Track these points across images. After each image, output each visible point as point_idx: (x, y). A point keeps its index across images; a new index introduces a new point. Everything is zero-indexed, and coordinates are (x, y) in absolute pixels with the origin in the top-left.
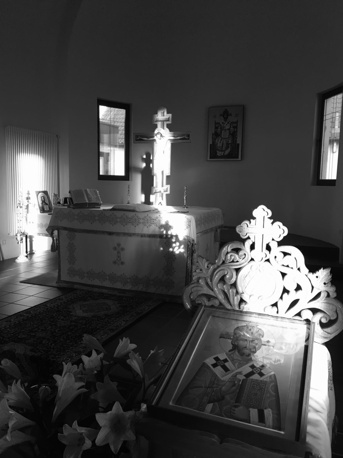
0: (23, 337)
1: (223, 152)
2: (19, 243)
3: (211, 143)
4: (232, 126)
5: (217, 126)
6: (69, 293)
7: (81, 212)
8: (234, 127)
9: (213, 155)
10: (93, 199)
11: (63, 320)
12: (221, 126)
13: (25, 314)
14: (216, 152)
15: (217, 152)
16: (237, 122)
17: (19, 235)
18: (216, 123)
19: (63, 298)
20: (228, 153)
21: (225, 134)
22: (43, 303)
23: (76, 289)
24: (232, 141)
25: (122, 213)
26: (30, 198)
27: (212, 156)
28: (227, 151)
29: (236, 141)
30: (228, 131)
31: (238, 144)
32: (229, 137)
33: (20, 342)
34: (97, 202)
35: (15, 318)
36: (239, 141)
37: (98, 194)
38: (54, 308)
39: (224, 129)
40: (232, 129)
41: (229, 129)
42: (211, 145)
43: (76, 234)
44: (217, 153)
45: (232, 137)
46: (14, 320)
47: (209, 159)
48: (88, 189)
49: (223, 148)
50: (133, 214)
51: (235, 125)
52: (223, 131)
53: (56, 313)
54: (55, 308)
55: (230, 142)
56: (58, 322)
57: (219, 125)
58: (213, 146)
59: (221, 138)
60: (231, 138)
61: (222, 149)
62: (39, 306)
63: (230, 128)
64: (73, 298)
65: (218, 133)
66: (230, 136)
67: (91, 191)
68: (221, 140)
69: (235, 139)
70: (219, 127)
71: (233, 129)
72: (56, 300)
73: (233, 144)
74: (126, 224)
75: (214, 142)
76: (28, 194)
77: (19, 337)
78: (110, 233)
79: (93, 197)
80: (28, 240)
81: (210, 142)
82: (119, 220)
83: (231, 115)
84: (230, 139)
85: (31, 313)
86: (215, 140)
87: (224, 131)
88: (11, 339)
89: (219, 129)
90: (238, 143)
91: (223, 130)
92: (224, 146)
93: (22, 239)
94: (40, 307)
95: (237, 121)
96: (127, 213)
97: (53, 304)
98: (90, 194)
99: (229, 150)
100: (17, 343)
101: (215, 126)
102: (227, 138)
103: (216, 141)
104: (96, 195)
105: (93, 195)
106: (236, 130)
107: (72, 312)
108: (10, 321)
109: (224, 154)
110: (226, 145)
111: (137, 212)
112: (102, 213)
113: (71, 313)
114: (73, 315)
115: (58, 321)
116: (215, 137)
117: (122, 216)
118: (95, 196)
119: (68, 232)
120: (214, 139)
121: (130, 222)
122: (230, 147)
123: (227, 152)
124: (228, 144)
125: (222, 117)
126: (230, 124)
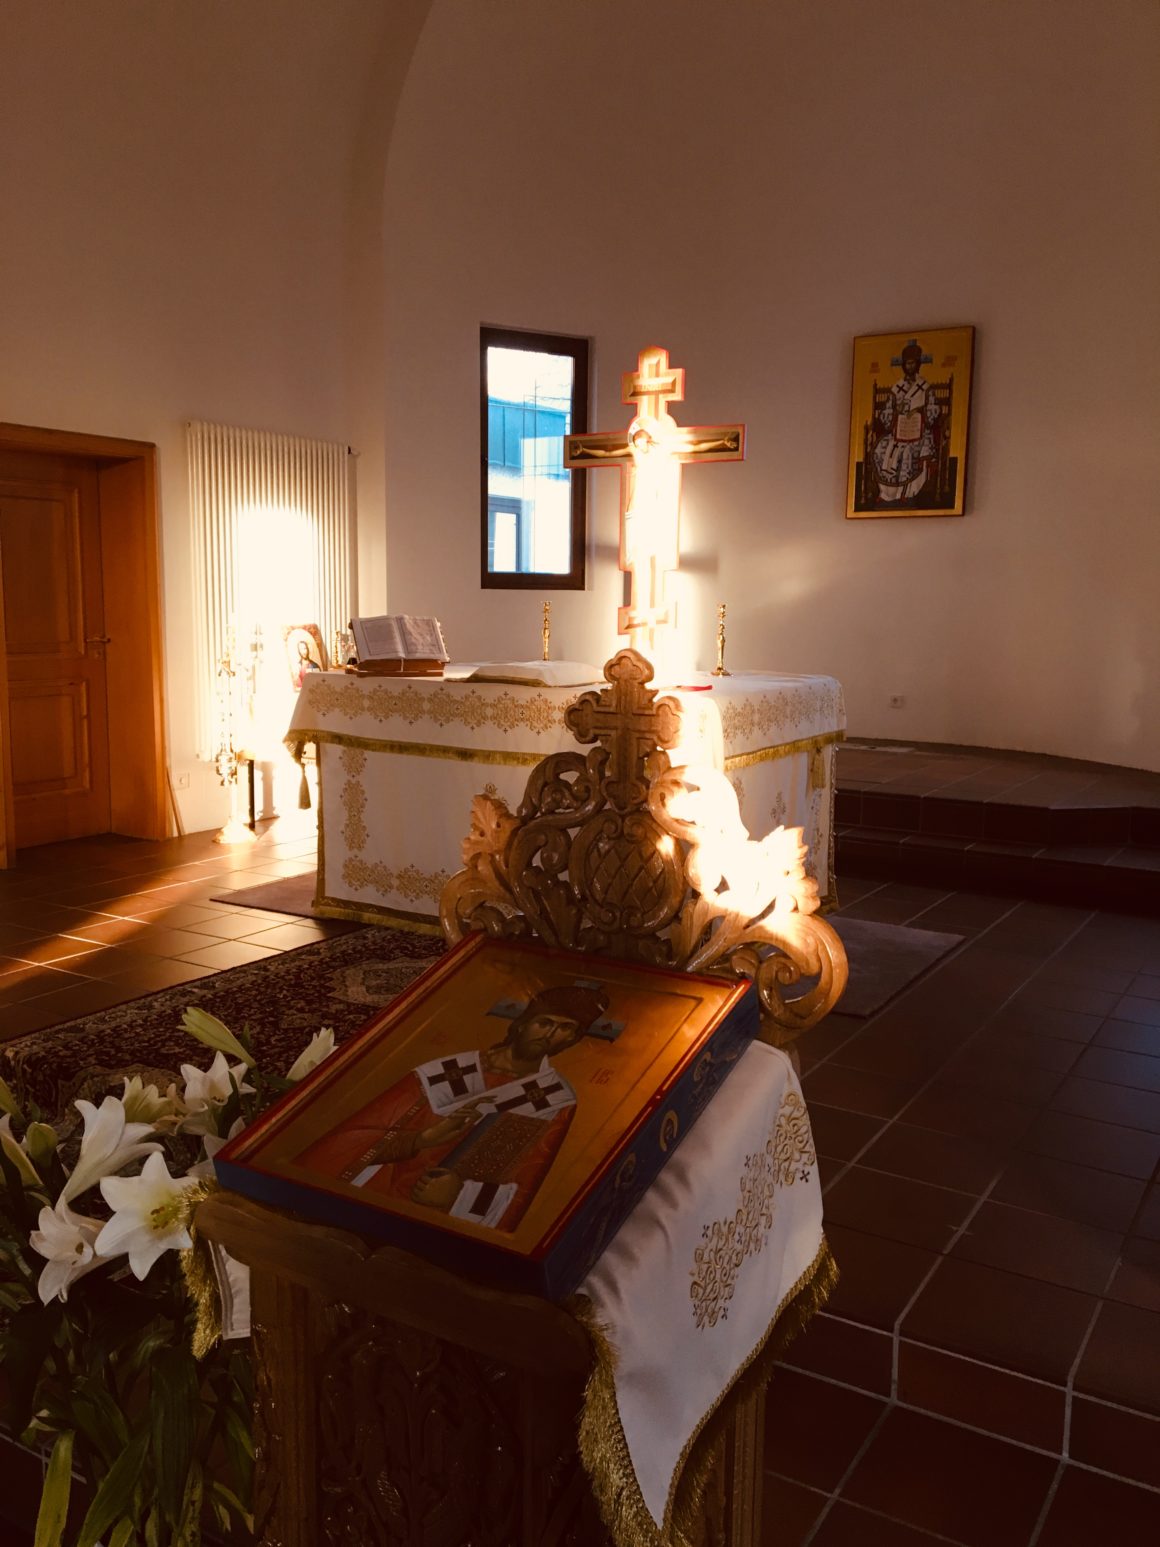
0: (172, 1052)
1: (901, 489)
2: (226, 783)
3: (861, 460)
4: (932, 399)
5: (882, 398)
6: (344, 937)
7: (380, 686)
8: (939, 402)
9: (868, 500)
10: (420, 647)
11: (301, 1010)
12: (895, 400)
13: (196, 990)
14: (878, 486)
15: (882, 487)
16: (949, 386)
17: (223, 759)
18: (877, 391)
19: (321, 951)
20: (920, 491)
21: (909, 427)
22: (259, 961)
23: (369, 926)
24: (931, 448)
25: (500, 689)
26: (262, 646)
27: (863, 501)
28: (914, 483)
29: (946, 450)
30: (918, 416)
31: (951, 459)
32: (921, 436)
33: (161, 1065)
34: (432, 656)
35: (166, 1000)
36: (956, 450)
37: (439, 631)
38: (286, 977)
39: (906, 408)
40: (932, 407)
41: (921, 410)
42: (859, 465)
43: (368, 754)
44: (879, 491)
45: (931, 436)
46: (162, 1005)
47: (851, 513)
48: (406, 617)
49: (901, 473)
50: (532, 692)
51: (942, 394)
52: (900, 417)
53: (288, 991)
54: (291, 977)
55: (926, 454)
56: (288, 1015)
57: (888, 398)
58: (866, 468)
59: (896, 439)
60: (929, 439)
61: (897, 477)
62: (245, 968)
63: (926, 404)
64: (350, 951)
65: (885, 423)
66: (927, 431)
67: (415, 623)
68: (895, 446)
69: (944, 443)
70: (889, 404)
71: (937, 407)
72: (302, 954)
73: (934, 460)
74: (512, 726)
75: (869, 456)
76: (256, 633)
77: (164, 1051)
78: (465, 754)
79: (421, 641)
80: (258, 775)
81: (858, 456)
82: (489, 712)
83: (929, 360)
84: (927, 442)
85: (214, 987)
86: (875, 448)
87: (904, 416)
88: (138, 1054)
89: (888, 411)
90: (952, 454)
91: (902, 414)
92: (904, 467)
93: (234, 774)
94: (245, 972)
95: (951, 380)
96: (512, 690)
97: (287, 965)
98: (412, 630)
99: (922, 479)
100: (150, 1068)
101: (875, 398)
102: (912, 441)
103: (878, 450)
104: (431, 635)
105: (421, 635)
106: (945, 410)
107: (335, 989)
108: (150, 1007)
109: (903, 493)
110: (913, 464)
111: (546, 686)
112: (442, 689)
113: (329, 992)
114: (334, 998)
115: (287, 1012)
116: (875, 438)
117: (499, 700)
118: (428, 638)
119: (345, 748)
120: (872, 443)
121: (522, 720)
122: (924, 468)
123: (914, 488)
124: (917, 460)
125: (899, 370)
126: (928, 390)
